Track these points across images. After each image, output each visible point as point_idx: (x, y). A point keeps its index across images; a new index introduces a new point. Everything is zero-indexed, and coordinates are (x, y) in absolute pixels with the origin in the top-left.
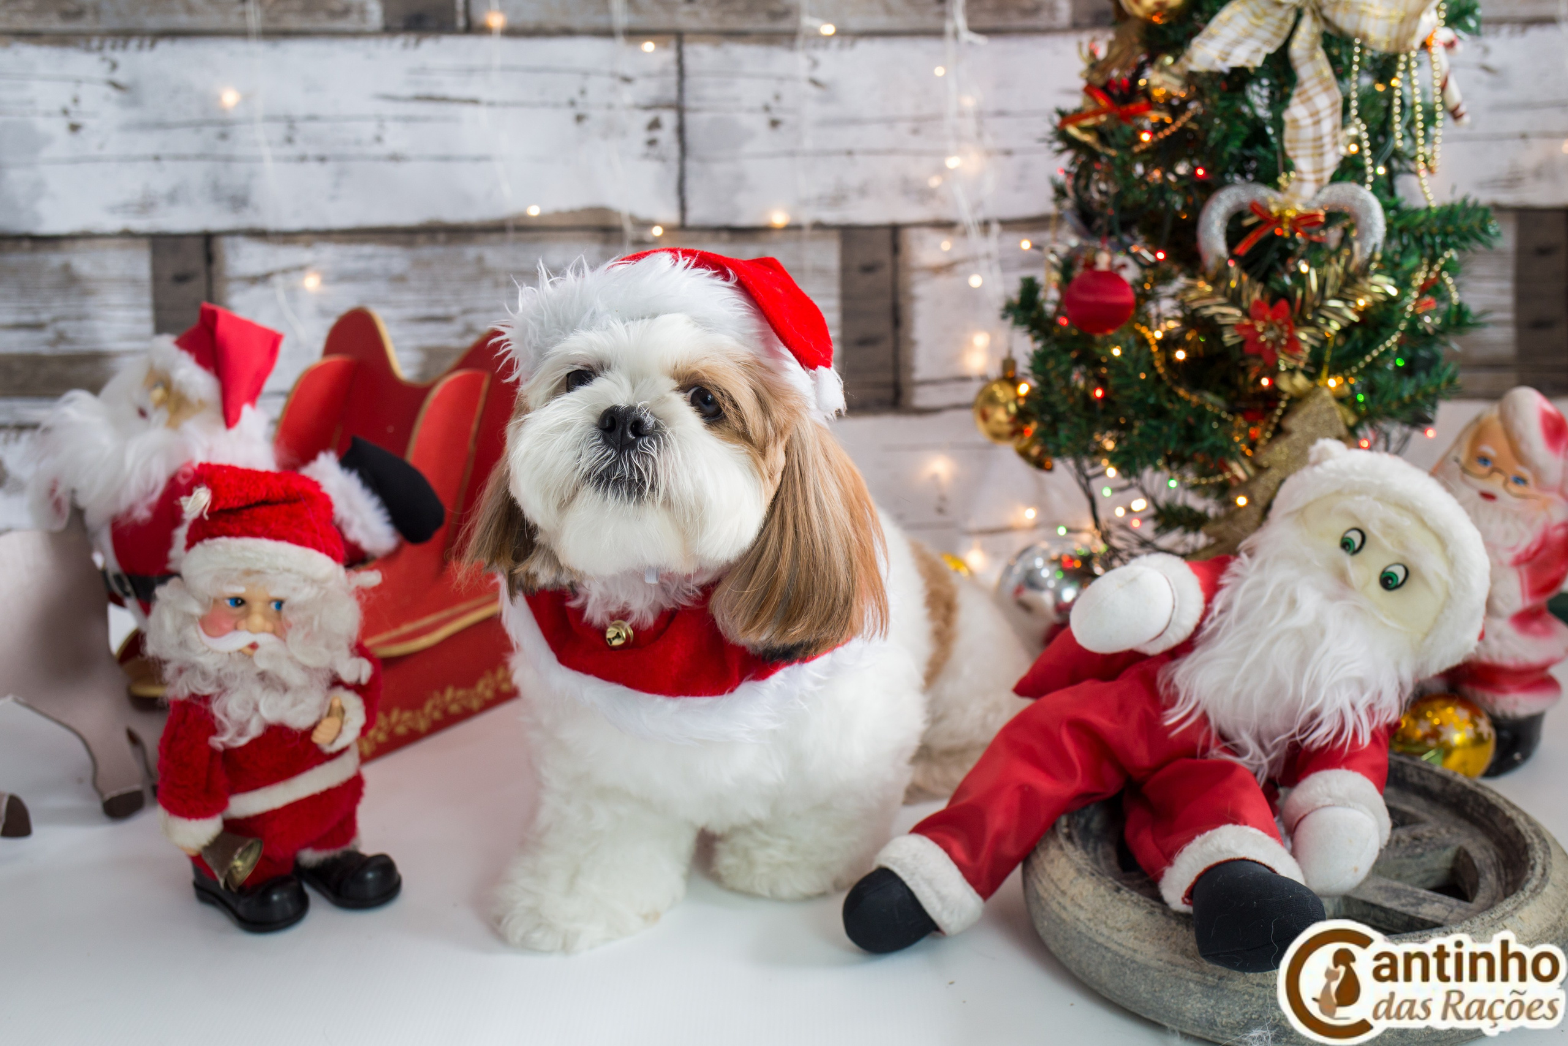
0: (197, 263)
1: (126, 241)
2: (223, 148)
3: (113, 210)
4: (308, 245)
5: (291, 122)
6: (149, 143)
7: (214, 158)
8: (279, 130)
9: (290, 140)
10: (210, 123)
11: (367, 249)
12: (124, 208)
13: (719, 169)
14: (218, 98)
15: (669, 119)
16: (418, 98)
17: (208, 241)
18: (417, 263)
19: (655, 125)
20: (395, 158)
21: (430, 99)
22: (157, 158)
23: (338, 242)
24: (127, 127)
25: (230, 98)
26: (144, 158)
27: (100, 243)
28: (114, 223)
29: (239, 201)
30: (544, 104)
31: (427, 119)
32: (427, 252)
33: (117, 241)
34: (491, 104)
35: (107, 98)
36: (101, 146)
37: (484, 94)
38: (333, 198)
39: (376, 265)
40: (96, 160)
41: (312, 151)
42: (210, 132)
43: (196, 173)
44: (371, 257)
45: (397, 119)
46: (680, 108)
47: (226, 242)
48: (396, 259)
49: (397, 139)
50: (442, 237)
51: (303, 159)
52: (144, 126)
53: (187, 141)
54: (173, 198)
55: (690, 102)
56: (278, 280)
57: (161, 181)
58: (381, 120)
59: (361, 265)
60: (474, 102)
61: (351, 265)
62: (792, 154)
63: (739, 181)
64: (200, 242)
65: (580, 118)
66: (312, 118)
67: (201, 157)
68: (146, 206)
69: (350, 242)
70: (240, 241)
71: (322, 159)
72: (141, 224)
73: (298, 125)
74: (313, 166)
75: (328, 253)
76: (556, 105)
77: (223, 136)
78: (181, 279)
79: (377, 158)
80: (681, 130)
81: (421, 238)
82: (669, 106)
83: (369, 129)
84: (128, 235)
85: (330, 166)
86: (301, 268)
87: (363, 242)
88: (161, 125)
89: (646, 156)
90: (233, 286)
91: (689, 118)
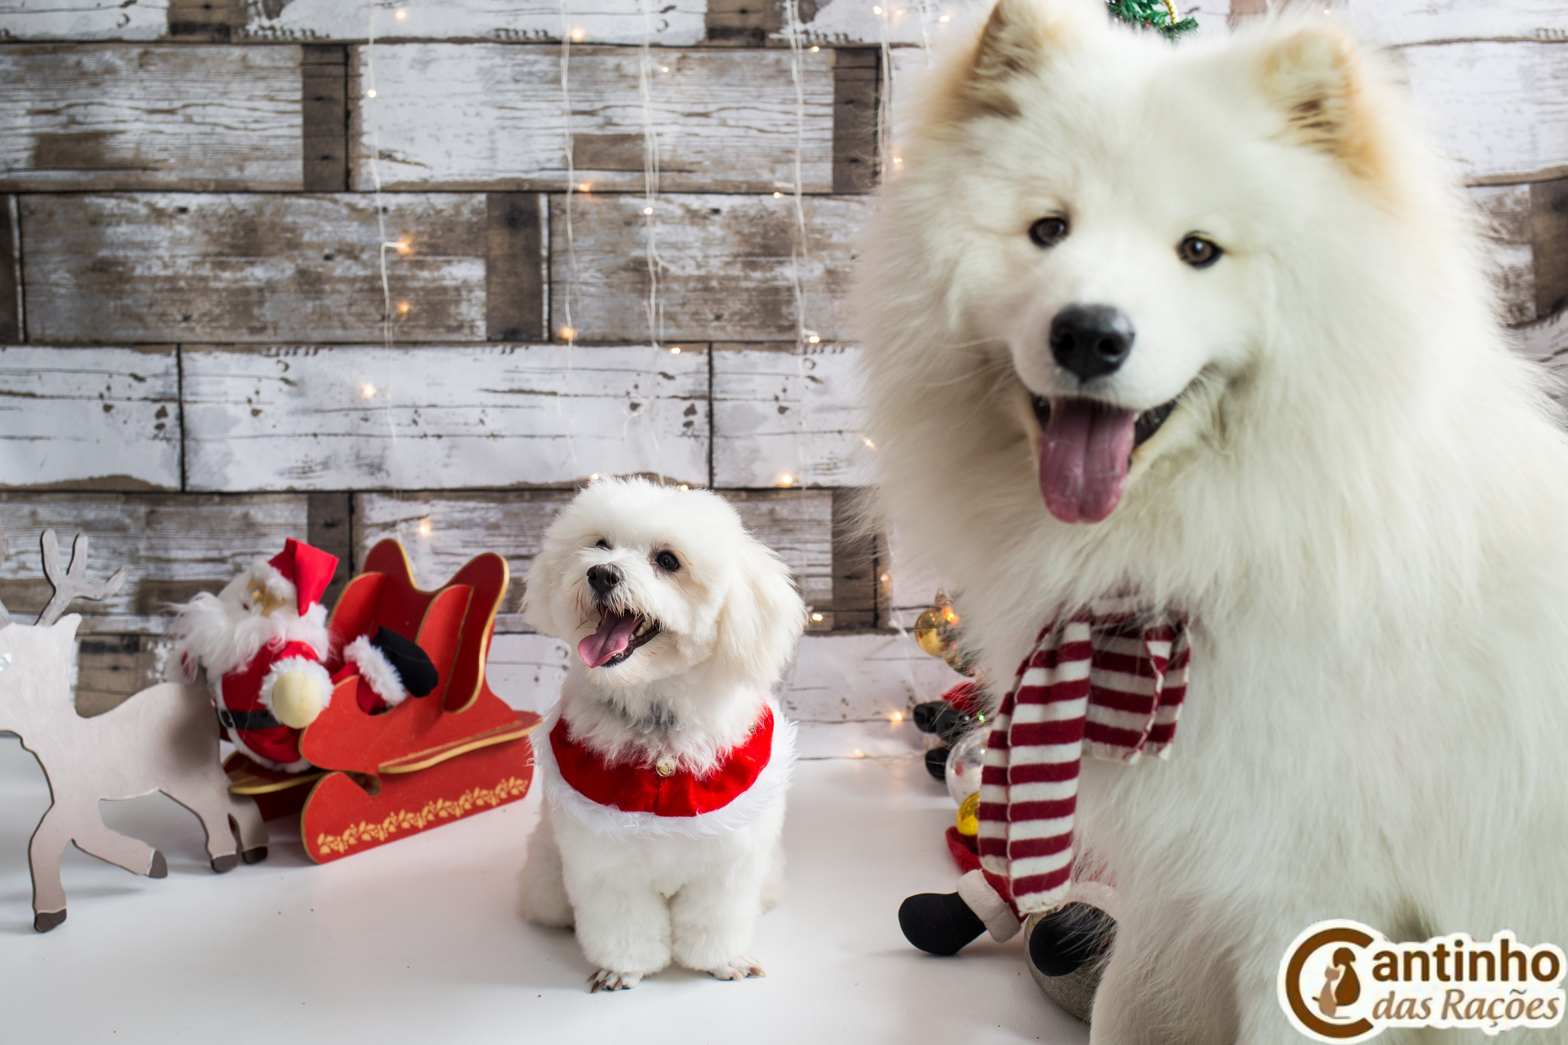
0: (342, 513)
1: (291, 496)
2: (365, 428)
3: (281, 474)
4: (426, 501)
5: (416, 410)
6: (311, 424)
7: (359, 435)
8: (407, 415)
9: (415, 422)
10: (356, 409)
11: (471, 504)
12: (290, 471)
13: (738, 444)
14: (362, 391)
15: (701, 406)
16: (511, 391)
17: (351, 495)
18: (507, 515)
19: (691, 411)
20: (493, 436)
21: (521, 391)
22: (315, 435)
23: (449, 499)
24: (294, 412)
25: (369, 391)
26: (306, 435)
27: (270, 498)
28: (282, 484)
29: (375, 468)
30: (607, 395)
31: (518, 407)
32: (515, 506)
33: (284, 496)
34: (566, 395)
35: (280, 390)
36: (274, 426)
37: (560, 388)
38: (446, 465)
39: (477, 516)
40: (272, 436)
41: (431, 431)
42: (356, 416)
43: (344, 446)
44: (475, 509)
45: (495, 406)
46: (710, 400)
47: (366, 496)
48: (492, 512)
49: (495, 422)
50: (527, 495)
51: (425, 436)
52: (306, 411)
53: (338, 422)
54: (325, 465)
55: (717, 395)
56: (402, 526)
57: (317, 452)
58: (483, 408)
59: (466, 515)
60: (554, 394)
61: (458, 516)
62: (794, 433)
63: (755, 454)
64: (346, 496)
65: (634, 406)
66: (434, 406)
67: (350, 435)
68: (306, 471)
69: (458, 499)
70: (374, 496)
71: (439, 436)
72: (301, 484)
73: (420, 411)
74: (432, 441)
75: (441, 508)
76: (616, 396)
77: (366, 420)
78: (330, 525)
79: (480, 436)
80: (710, 415)
81: (511, 496)
82: (702, 397)
83: (475, 414)
84: (291, 491)
85: (443, 440)
86: (419, 518)
87: (467, 499)
88: (318, 411)
89: (684, 434)
90: (368, 531)
91: (716, 404)
